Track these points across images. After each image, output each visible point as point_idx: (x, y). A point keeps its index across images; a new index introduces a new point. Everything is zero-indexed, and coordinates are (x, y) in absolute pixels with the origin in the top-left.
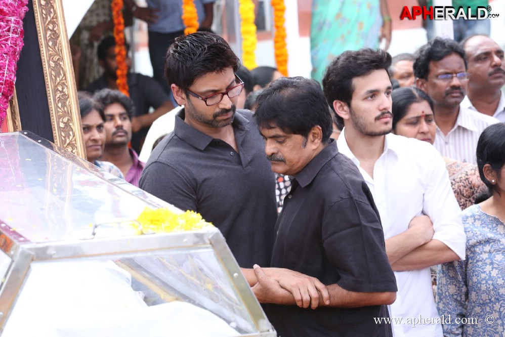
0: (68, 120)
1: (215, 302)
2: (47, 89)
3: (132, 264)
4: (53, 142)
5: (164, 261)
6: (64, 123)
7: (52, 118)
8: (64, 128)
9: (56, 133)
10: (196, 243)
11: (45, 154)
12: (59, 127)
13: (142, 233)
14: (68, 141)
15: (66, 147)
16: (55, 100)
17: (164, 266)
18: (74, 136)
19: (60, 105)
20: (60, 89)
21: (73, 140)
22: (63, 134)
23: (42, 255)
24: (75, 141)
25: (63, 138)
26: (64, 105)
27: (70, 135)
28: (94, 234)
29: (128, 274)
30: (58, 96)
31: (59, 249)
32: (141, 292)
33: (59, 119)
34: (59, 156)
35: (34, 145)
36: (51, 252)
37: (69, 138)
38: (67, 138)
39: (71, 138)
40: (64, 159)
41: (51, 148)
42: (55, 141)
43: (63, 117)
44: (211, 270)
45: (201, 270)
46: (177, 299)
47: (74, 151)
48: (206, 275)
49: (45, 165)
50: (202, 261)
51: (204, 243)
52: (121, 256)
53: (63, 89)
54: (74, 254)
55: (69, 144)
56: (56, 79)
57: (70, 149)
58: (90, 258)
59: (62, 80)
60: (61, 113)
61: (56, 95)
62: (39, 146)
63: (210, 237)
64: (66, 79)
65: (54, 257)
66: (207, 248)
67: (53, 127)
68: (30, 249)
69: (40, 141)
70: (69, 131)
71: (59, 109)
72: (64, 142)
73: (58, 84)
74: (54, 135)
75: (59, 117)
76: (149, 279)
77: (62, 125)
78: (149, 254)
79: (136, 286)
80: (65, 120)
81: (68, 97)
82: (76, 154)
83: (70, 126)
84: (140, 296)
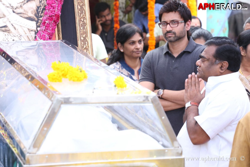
0: (86, 36)
1: (153, 132)
2: (76, 20)
3: (110, 109)
4: (78, 47)
5: (129, 109)
6: (83, 37)
7: (77, 35)
8: (83, 40)
9: (79, 42)
10: (144, 101)
11: (73, 52)
12: (81, 39)
13: (118, 94)
14: (85, 47)
15: (84, 49)
16: (79, 25)
17: (129, 112)
18: (88, 44)
19: (82, 28)
20: (82, 20)
21: (87, 46)
22: (82, 43)
23: (67, 101)
24: (88, 47)
25: (82, 45)
26: (84, 28)
27: (86, 43)
28: (93, 92)
29: (110, 115)
30: (81, 23)
31: (75, 99)
32: (116, 124)
33: (81, 35)
34: (79, 53)
35: (68, 47)
36: (71, 100)
37: (85, 45)
38: (84, 45)
39: (86, 45)
40: (82, 55)
41: (76, 49)
42: (78, 46)
43: (83, 34)
44: (152, 115)
45: (147, 115)
46: (134, 129)
47: (87, 52)
48: (149, 118)
49: (73, 57)
50: (147, 110)
51: (148, 100)
52: (106, 105)
53: (84, 20)
54: (84, 102)
55: (85, 48)
56: (81, 15)
57: (85, 51)
58: (91, 104)
59: (84, 15)
60: (82, 32)
61: (80, 23)
62: (70, 47)
63: (152, 98)
64: (85, 15)
65: (73, 102)
66: (150, 103)
67: (78, 39)
68: (61, 98)
69: (70, 45)
70: (86, 42)
71: (81, 30)
72: (83, 47)
73: (82, 17)
74: (78, 43)
75: (81, 34)
76: (119, 118)
77: (82, 38)
78: (120, 104)
79: (114, 121)
80: (84, 36)
81: (86, 25)
82: (88, 53)
83: (86, 39)
84: (115, 126)
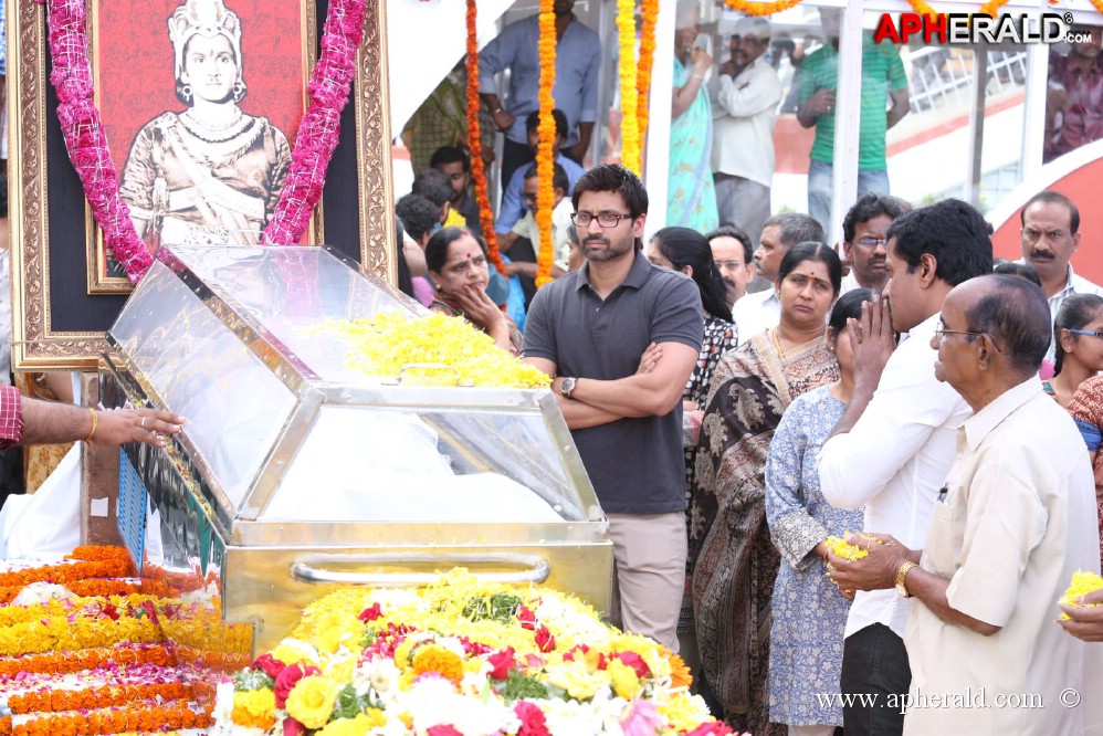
0: (381, 238)
1: (538, 478)
2: (360, 198)
3: (438, 420)
4: (361, 263)
5: (481, 422)
6: (376, 241)
7: (361, 234)
8: (375, 247)
9: (365, 252)
10: (521, 404)
11: (349, 276)
12: (369, 246)
13: (458, 385)
14: (378, 264)
15: (375, 270)
16: (367, 212)
17: (481, 431)
18: (385, 258)
19: (373, 219)
20: (376, 199)
21: (384, 262)
22: (373, 255)
23: (333, 398)
24: (386, 264)
25: (372, 260)
26: (378, 220)
27: (381, 256)
28: (400, 380)
29: (434, 432)
31: (355, 392)
32: (448, 456)
34: (366, 280)
35: (338, 264)
36: (345, 395)
37: (379, 260)
38: (377, 260)
39: (382, 260)
40: (371, 285)
41: (357, 269)
42: (363, 262)
43: (376, 233)
44: (537, 439)
45: (525, 437)
46: (491, 470)
47: (384, 277)
48: (529, 444)
50: (527, 427)
51: (533, 405)
52: (428, 410)
53: (379, 199)
54: (375, 402)
55: (378, 268)
56: (372, 187)
57: (379, 274)
58: (391, 408)
59: (379, 189)
60: (372, 229)
61: (369, 207)
62: (342, 265)
63: (540, 397)
64: (384, 188)
65: (348, 401)
66: (535, 411)
67: (361, 244)
68: (321, 389)
69: (344, 260)
70: (380, 251)
71: (371, 224)
72: (372, 264)
75: (370, 234)
76: (460, 443)
77: (373, 244)
78: (463, 411)
79: (443, 448)
80: (378, 238)
82: (386, 280)
83: (382, 245)
84: (445, 461)
